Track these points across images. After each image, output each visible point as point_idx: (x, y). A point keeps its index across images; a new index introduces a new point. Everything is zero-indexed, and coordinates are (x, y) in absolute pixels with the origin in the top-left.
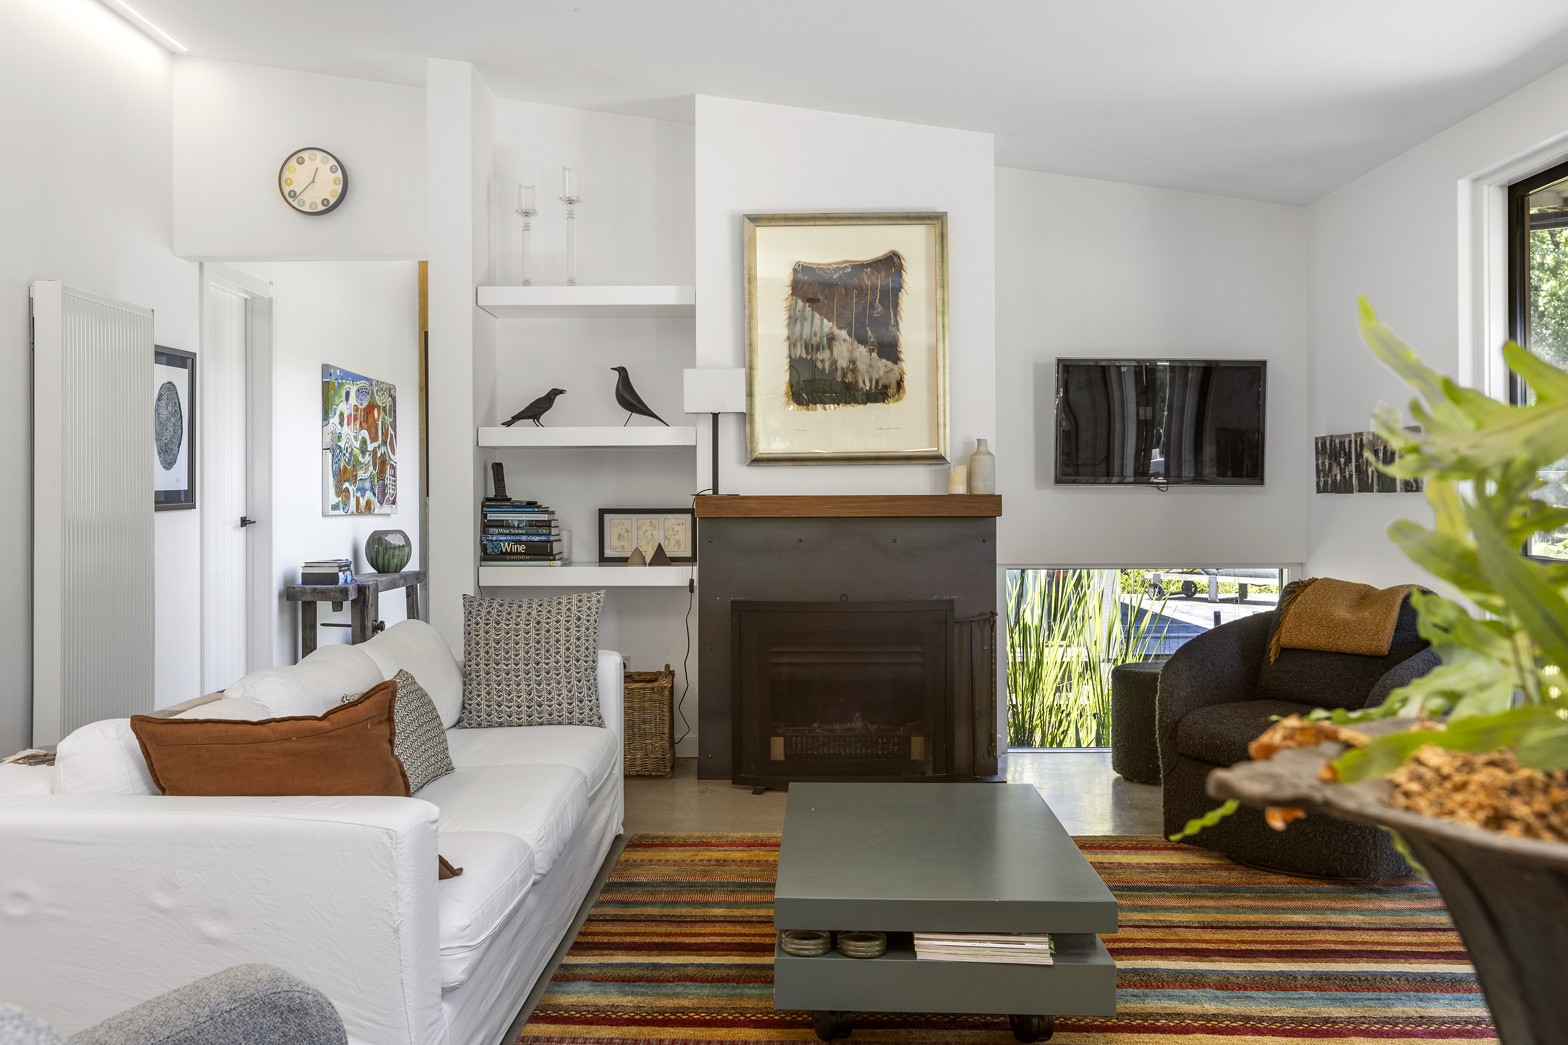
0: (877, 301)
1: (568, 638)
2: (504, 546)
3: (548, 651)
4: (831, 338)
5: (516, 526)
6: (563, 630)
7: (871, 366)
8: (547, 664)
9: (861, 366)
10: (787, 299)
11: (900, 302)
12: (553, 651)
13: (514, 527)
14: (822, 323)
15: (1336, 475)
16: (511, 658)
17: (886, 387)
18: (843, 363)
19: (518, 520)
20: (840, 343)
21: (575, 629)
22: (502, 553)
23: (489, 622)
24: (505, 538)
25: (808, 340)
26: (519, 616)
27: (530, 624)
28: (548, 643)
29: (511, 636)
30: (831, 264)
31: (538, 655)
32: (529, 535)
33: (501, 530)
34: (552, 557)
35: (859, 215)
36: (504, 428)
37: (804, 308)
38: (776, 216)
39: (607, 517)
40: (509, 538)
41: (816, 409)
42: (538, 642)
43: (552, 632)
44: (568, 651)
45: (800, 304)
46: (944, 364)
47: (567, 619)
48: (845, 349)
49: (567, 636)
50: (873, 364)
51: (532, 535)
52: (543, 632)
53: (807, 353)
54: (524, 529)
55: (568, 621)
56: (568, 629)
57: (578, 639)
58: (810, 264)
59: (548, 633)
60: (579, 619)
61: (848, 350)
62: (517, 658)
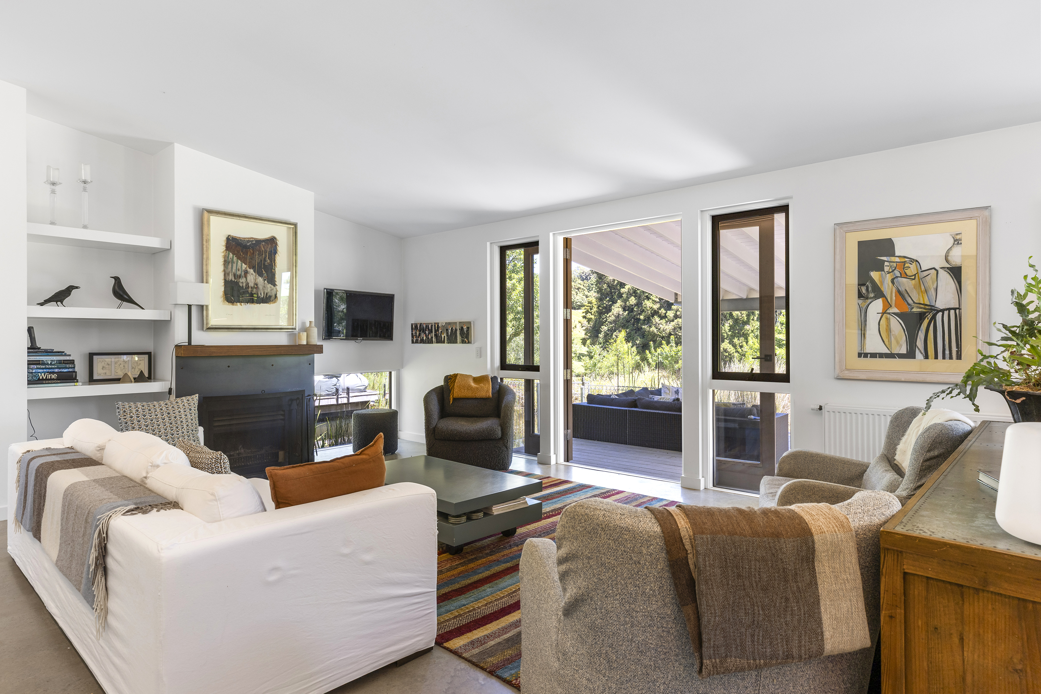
0: (267, 258)
1: (187, 420)
2: (41, 376)
3: (177, 428)
4: (246, 272)
5: (49, 363)
6: (183, 416)
7: (264, 287)
8: (178, 434)
9: (261, 287)
10: (223, 252)
11: (276, 259)
12: (180, 427)
13: (48, 364)
14: (242, 265)
15: (423, 337)
16: (156, 433)
17: (270, 297)
18: (251, 284)
19: (51, 360)
20: (250, 275)
21: (189, 415)
22: (39, 379)
23: (139, 416)
24: (42, 371)
25: (235, 273)
26: (156, 411)
27: (164, 415)
28: (176, 423)
29: (154, 422)
30: (245, 239)
31: (172, 430)
32: (60, 368)
33: (39, 366)
34: (76, 381)
35: (260, 218)
36: (39, 306)
37: (233, 257)
38: (220, 212)
39: (95, 357)
40: (45, 370)
41: (237, 305)
42: (171, 424)
43: (178, 417)
44: (188, 426)
45: (231, 255)
46: (296, 288)
47: (184, 410)
48: (252, 278)
49: (186, 419)
50: (266, 286)
51: (62, 368)
52: (173, 418)
53: (235, 279)
54: (56, 365)
55: (185, 411)
56: (186, 415)
57: (192, 420)
58: (235, 237)
59: (176, 418)
60: (190, 410)
61: (253, 279)
62: (160, 433)
